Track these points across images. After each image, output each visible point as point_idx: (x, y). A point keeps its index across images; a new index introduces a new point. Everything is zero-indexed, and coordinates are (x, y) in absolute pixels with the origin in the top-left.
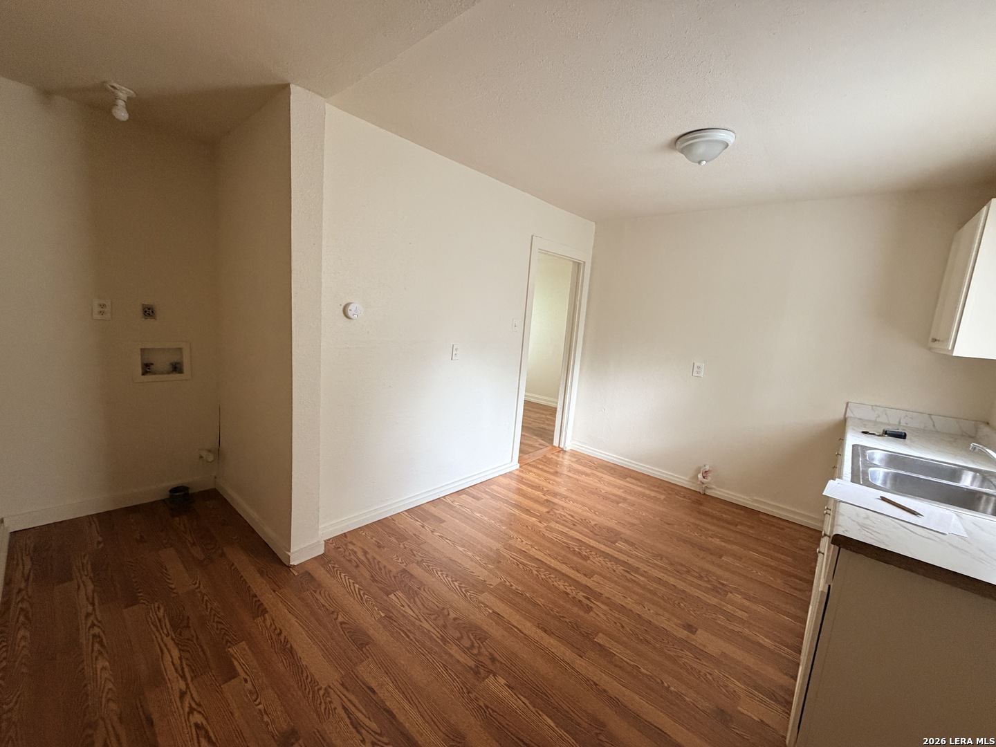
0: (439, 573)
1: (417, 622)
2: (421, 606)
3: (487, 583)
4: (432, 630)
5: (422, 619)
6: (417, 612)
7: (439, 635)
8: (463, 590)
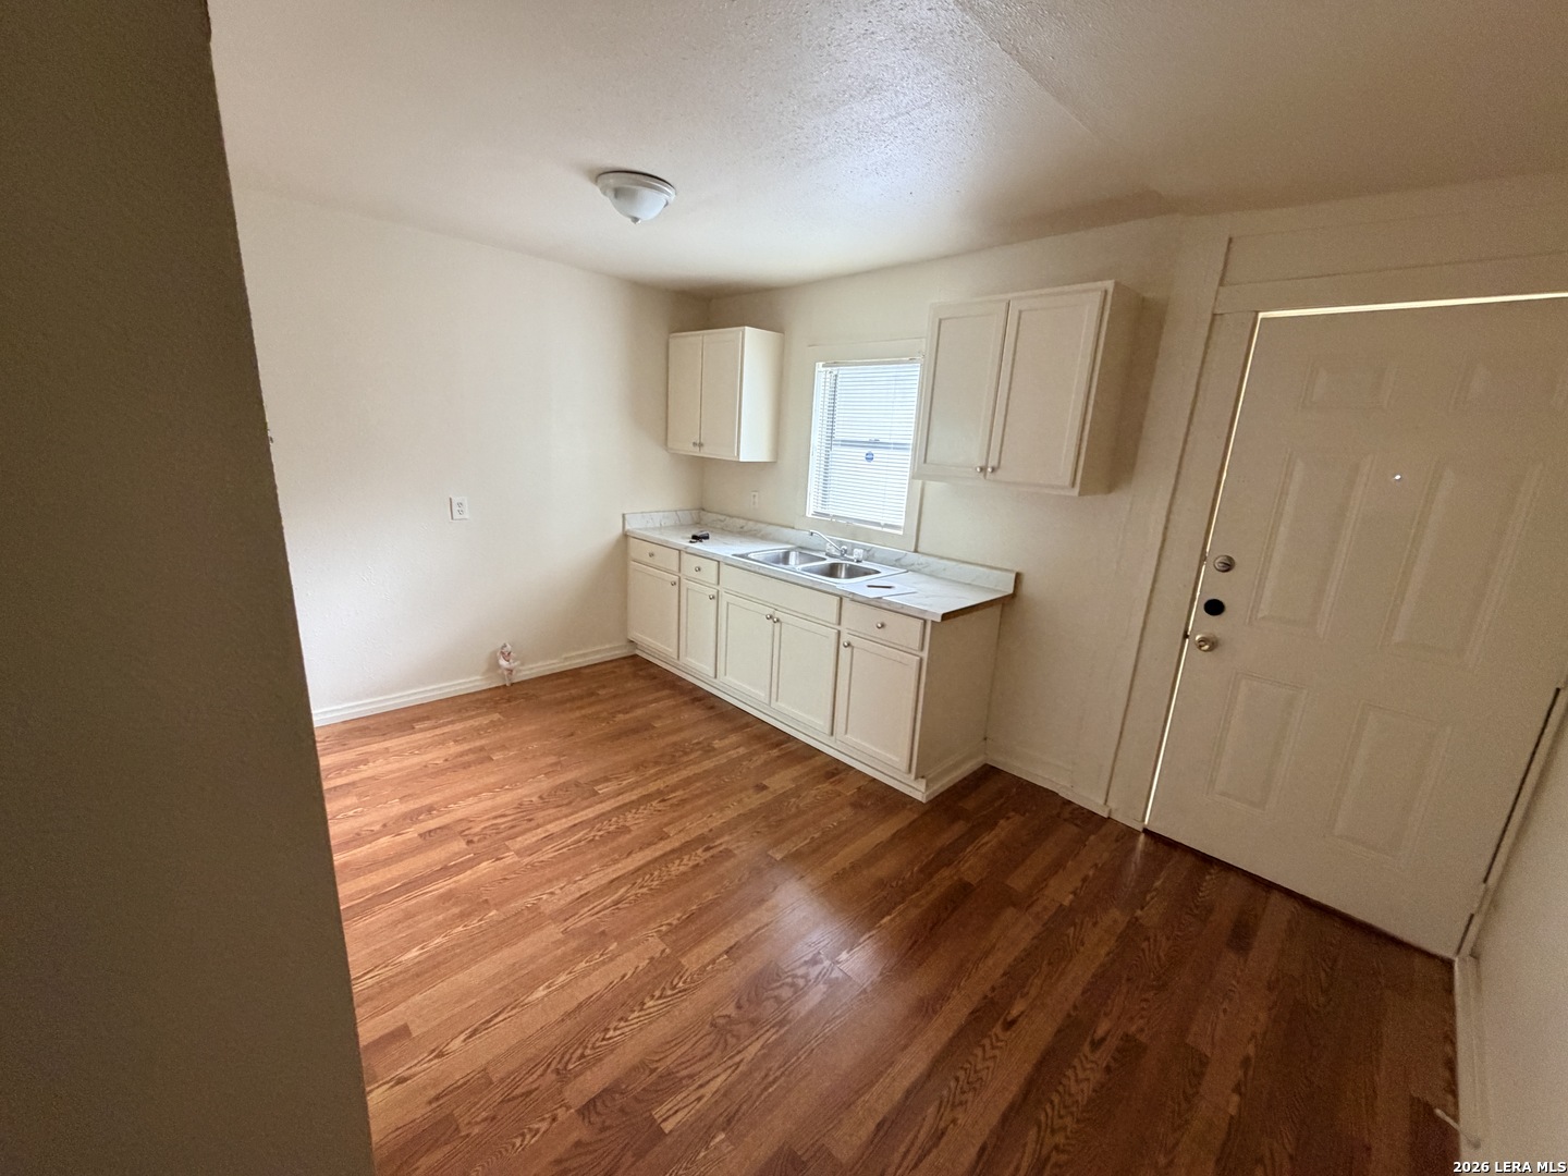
0: (611, 1033)
1: (742, 1068)
2: (705, 1063)
3: (658, 955)
4: (761, 1041)
5: (737, 1059)
6: (719, 1070)
7: (773, 1030)
8: (669, 992)
